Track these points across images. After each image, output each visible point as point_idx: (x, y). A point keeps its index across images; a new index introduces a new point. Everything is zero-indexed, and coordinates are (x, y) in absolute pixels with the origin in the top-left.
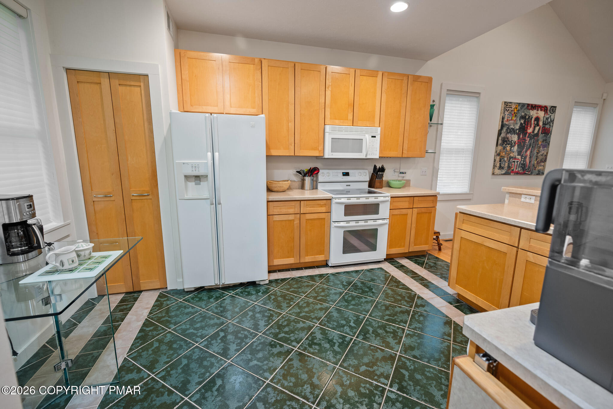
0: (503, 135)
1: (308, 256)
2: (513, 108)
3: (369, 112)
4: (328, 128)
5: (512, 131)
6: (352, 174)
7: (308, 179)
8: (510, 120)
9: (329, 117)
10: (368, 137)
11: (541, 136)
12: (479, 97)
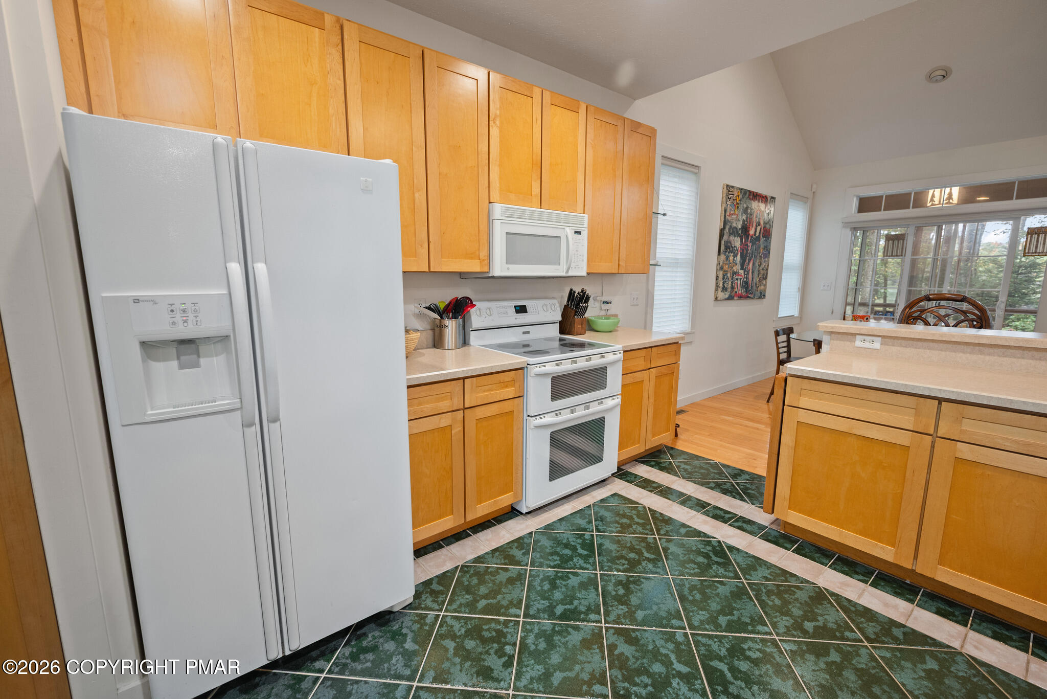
0: (725, 238)
1: (481, 503)
2: (735, 196)
3: (567, 182)
4: (498, 209)
5: (733, 232)
6: (532, 310)
7: (452, 323)
8: (732, 214)
9: (498, 185)
10: (569, 232)
11: (762, 239)
12: (698, 173)
